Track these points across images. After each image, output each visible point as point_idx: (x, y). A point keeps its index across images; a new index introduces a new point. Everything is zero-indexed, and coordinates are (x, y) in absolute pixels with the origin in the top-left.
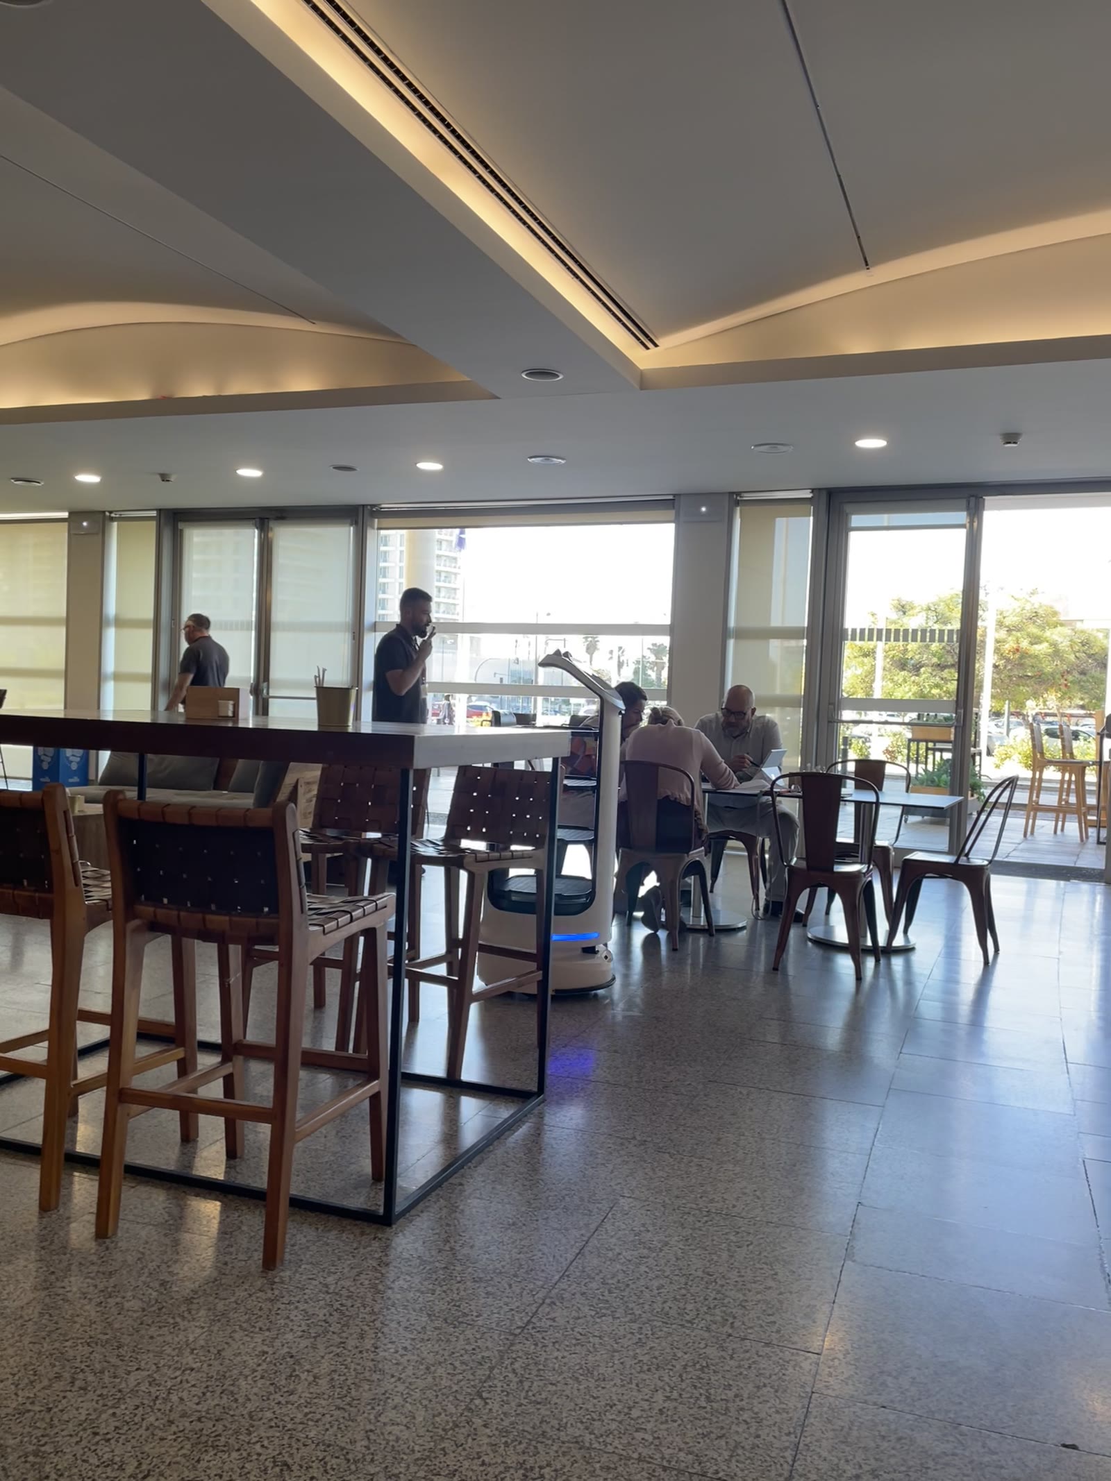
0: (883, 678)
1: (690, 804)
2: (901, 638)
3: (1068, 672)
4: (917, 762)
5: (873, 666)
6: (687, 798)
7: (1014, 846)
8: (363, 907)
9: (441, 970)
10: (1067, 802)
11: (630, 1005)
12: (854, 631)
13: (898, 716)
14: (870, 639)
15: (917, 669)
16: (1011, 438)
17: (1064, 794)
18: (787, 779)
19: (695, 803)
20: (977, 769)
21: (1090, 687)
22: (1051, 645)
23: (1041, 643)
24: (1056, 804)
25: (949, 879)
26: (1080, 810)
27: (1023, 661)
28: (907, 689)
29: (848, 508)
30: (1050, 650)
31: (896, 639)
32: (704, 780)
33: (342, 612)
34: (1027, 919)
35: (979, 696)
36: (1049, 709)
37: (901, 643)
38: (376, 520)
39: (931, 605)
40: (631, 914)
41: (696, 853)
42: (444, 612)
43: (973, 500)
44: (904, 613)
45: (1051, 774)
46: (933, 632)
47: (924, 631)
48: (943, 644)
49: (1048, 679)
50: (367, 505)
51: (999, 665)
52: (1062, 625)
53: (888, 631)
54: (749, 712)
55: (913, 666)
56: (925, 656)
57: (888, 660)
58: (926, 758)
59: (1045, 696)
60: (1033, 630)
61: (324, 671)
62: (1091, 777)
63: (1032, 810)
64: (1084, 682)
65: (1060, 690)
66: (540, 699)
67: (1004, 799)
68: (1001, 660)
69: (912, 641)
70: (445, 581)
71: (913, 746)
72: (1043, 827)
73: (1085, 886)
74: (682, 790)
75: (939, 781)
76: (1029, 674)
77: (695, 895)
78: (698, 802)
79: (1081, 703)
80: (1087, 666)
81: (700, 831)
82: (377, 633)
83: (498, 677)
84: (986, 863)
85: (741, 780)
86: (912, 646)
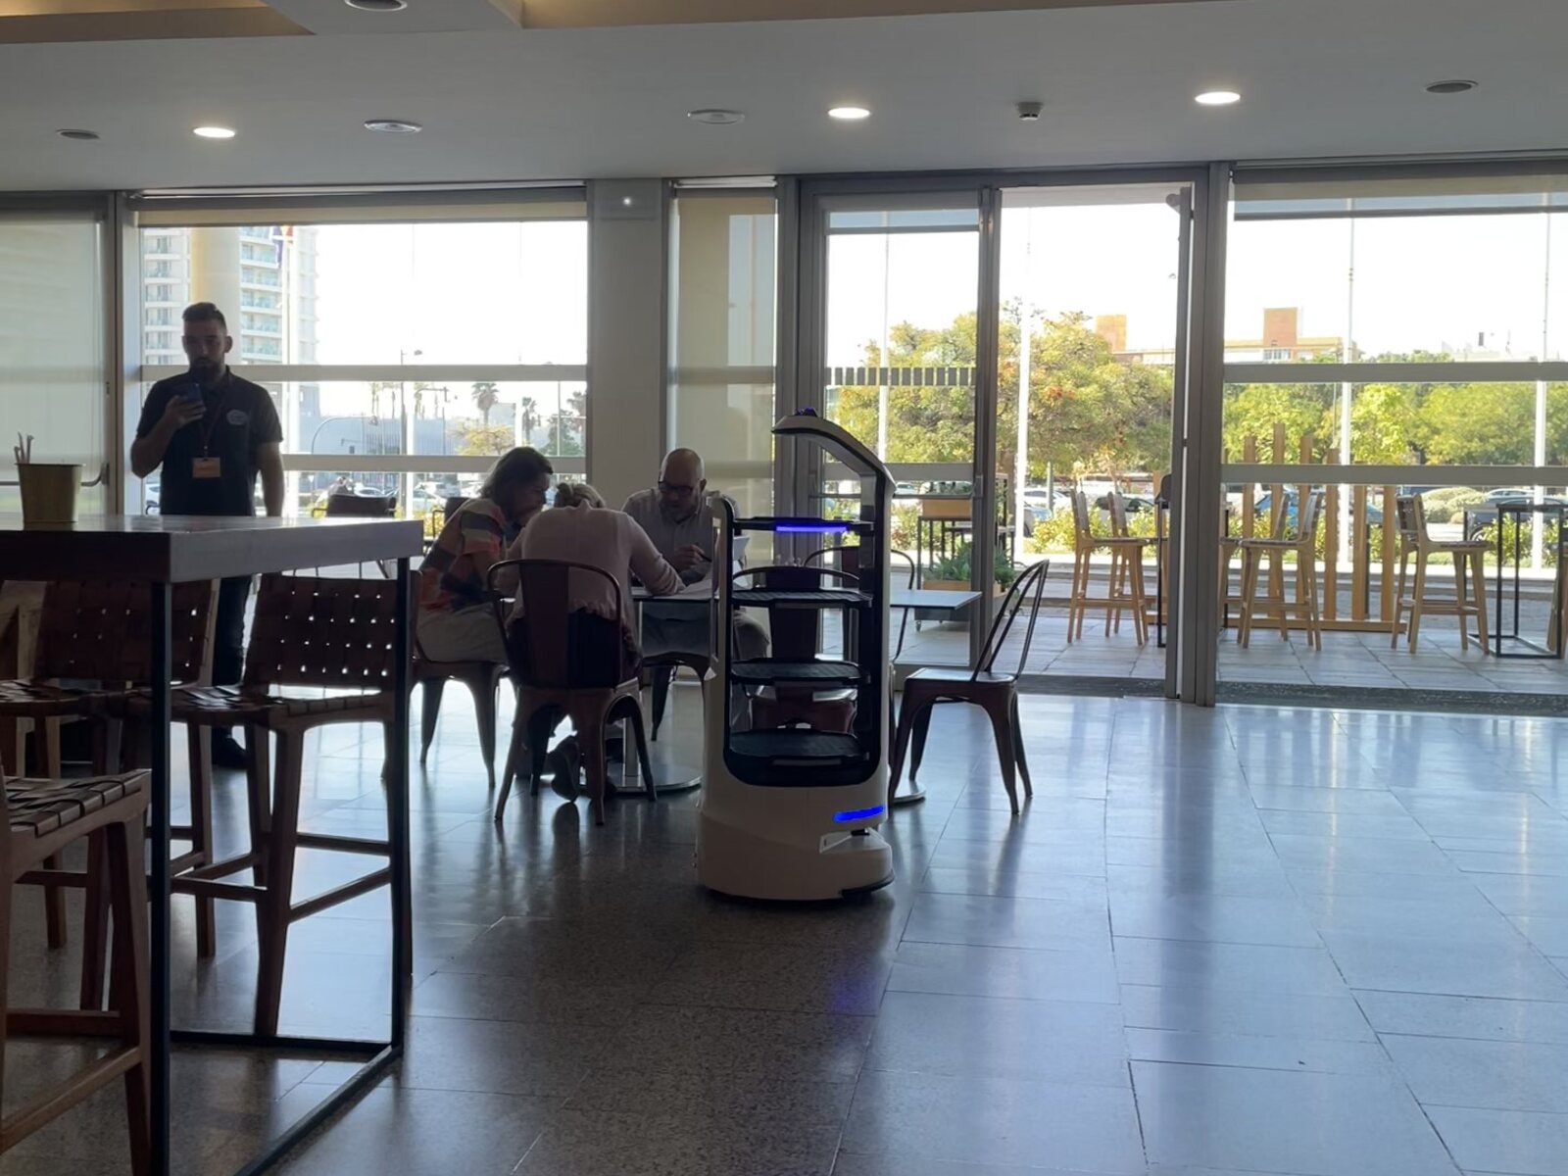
0: (889, 435)
1: (614, 618)
2: (912, 381)
3: (1124, 423)
4: (932, 548)
5: (876, 420)
6: (611, 611)
7: (1054, 655)
8: (101, 792)
9: (246, 878)
10: (1121, 594)
11: (537, 904)
12: (839, 371)
13: (912, 487)
14: (872, 382)
15: (933, 422)
16: (1029, 109)
17: (1117, 583)
18: (751, 576)
19: (623, 616)
20: (1009, 554)
21: (1152, 442)
22: (1101, 387)
23: (1088, 385)
24: (1107, 597)
25: (965, 703)
26: (1136, 604)
27: (1066, 410)
28: (921, 450)
29: (824, 202)
30: (1099, 394)
31: (906, 382)
32: (635, 583)
33: (90, 353)
34: (1075, 750)
35: (1013, 457)
36: (1103, 472)
37: (912, 387)
38: (137, 213)
39: (948, 336)
40: (537, 778)
41: (627, 686)
42: (261, 351)
43: (986, 192)
44: (914, 347)
45: (1102, 558)
46: (952, 371)
47: (941, 371)
48: (966, 388)
49: (1099, 433)
50: (121, 191)
51: (1037, 416)
52: (1114, 360)
53: (895, 371)
54: (698, 486)
55: (927, 418)
56: (942, 405)
57: (895, 411)
58: (943, 542)
59: (1096, 454)
60: (1080, 368)
61: (29, 440)
62: (1150, 559)
63: (1077, 606)
64: (1143, 434)
65: (1114, 446)
66: (410, 476)
67: (1031, 593)
68: (1039, 408)
69: (927, 384)
70: (259, 305)
71: (926, 525)
72: (1092, 627)
73: (1146, 704)
74: (605, 601)
75: (960, 573)
76: (1076, 427)
77: (628, 747)
78: (627, 615)
79: (1142, 463)
80: (1147, 414)
81: (632, 655)
82: (144, 383)
83: (348, 445)
84: (1011, 678)
85: (687, 581)
86: (926, 391)
